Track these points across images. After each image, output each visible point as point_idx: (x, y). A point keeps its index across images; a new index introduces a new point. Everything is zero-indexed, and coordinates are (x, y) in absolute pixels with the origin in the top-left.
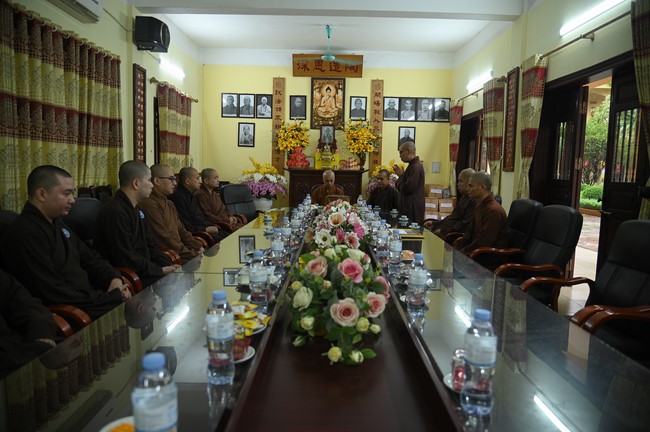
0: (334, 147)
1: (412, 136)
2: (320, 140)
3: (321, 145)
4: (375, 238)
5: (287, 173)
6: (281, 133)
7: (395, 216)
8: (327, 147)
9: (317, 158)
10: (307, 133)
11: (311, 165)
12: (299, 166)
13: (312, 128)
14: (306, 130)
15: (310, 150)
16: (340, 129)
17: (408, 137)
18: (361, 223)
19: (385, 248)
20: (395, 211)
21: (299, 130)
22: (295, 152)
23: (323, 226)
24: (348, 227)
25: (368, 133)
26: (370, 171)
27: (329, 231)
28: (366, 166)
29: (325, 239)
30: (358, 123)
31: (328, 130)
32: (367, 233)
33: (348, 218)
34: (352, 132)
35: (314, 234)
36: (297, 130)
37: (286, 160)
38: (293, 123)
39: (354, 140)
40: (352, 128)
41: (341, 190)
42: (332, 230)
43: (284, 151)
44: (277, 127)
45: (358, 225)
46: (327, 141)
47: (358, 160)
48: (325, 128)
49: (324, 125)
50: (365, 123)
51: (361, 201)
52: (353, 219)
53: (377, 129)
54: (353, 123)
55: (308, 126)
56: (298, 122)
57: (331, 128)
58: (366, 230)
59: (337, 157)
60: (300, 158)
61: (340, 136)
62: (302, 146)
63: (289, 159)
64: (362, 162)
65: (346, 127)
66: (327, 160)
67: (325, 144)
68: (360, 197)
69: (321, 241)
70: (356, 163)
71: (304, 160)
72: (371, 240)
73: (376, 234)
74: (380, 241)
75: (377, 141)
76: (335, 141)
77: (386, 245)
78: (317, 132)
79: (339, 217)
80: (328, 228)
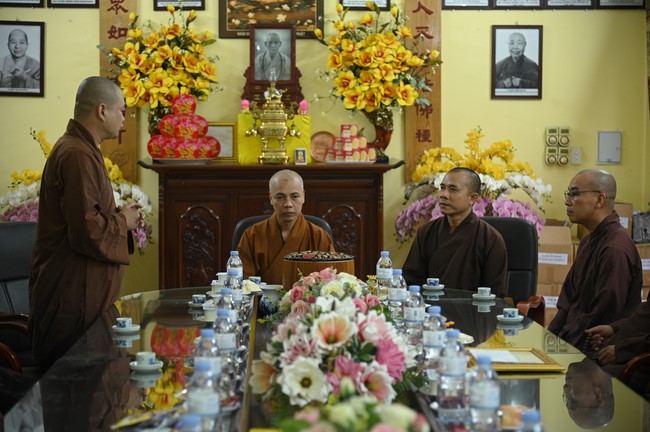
0: (293, 94)
1: (531, 55)
2: (249, 73)
3: (254, 89)
4: (432, 375)
5: (150, 178)
6: (129, 54)
7: (486, 308)
8: (273, 95)
9: (243, 128)
10: (208, 52)
11: (226, 151)
12: (188, 154)
13: (222, 36)
14: (206, 42)
15: (220, 104)
16: (310, 36)
17: (522, 59)
18: (397, 338)
19: (459, 400)
20: (485, 292)
21: (183, 42)
22: (173, 112)
23: (300, 350)
24: (364, 350)
25: (397, 47)
26: (408, 166)
27: (317, 362)
28: (394, 151)
29: (306, 383)
30: (366, 16)
31: (275, 41)
32: (411, 362)
33: (361, 327)
34: (347, 45)
35: (277, 370)
36: (177, 41)
37: (146, 138)
38: (163, 20)
39: (356, 70)
40: (349, 35)
41: (323, 231)
42: (325, 358)
43: (137, 109)
44: (115, 33)
45: (389, 345)
46: (273, 75)
47: (370, 133)
48: (264, 35)
49: (261, 26)
50: (386, 17)
51: (388, 271)
52: (376, 328)
53: (423, 36)
54: (352, 18)
55: (212, 30)
56: (180, 18)
57: (283, 35)
58: (409, 354)
59: (305, 125)
60: (188, 131)
61: (312, 59)
62: (196, 93)
63: (155, 132)
64: (382, 138)
65: (330, 30)
66: (274, 136)
67: (265, 85)
68: (385, 258)
69: (297, 389)
70: (363, 142)
71: (202, 135)
72: (421, 380)
73: (435, 365)
74: (447, 384)
75: (426, 74)
76: (296, 74)
77: (461, 392)
78: (240, 47)
79: (340, 324)
80: (312, 355)
